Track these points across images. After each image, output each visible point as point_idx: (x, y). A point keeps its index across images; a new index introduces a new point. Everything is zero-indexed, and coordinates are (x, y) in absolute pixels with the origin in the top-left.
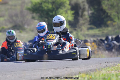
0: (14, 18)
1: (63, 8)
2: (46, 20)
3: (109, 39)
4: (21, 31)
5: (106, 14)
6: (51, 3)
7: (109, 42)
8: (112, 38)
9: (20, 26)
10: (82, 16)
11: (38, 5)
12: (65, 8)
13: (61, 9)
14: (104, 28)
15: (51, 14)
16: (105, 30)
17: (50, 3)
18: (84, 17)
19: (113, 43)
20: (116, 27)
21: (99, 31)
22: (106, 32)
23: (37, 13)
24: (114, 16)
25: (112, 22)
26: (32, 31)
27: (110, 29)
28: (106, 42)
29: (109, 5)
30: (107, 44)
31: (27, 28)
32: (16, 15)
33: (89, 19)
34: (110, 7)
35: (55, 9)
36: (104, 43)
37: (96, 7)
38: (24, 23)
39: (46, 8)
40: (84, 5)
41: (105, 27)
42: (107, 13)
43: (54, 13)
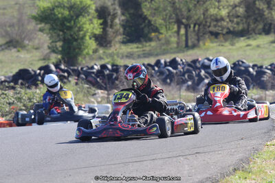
0: (9, 29)
1: (86, 15)
2: (61, 33)
3: (162, 64)
4: (20, 49)
5: (147, 21)
6: (68, 8)
7: (162, 69)
8: (165, 62)
9: (17, 42)
10: (111, 26)
11: (49, 11)
12: (88, 15)
13: (84, 16)
14: (144, 43)
15: (68, 24)
16: (146, 46)
17: (66, 9)
18: (115, 28)
19: (168, 70)
20: (163, 41)
21: (137, 48)
22: (147, 49)
23: (46, 23)
24: (160, 25)
25: (157, 34)
26: (37, 49)
27: (153, 44)
28: (156, 69)
29: (152, 8)
30: (158, 71)
31: (28, 45)
32: (12, 26)
33: (121, 30)
34: (153, 11)
35: (75, 17)
36: (154, 69)
37: (132, 11)
38: (23, 36)
39: (60, 15)
40: (115, 9)
41: (146, 41)
42: (150, 21)
43: (72, 22)
